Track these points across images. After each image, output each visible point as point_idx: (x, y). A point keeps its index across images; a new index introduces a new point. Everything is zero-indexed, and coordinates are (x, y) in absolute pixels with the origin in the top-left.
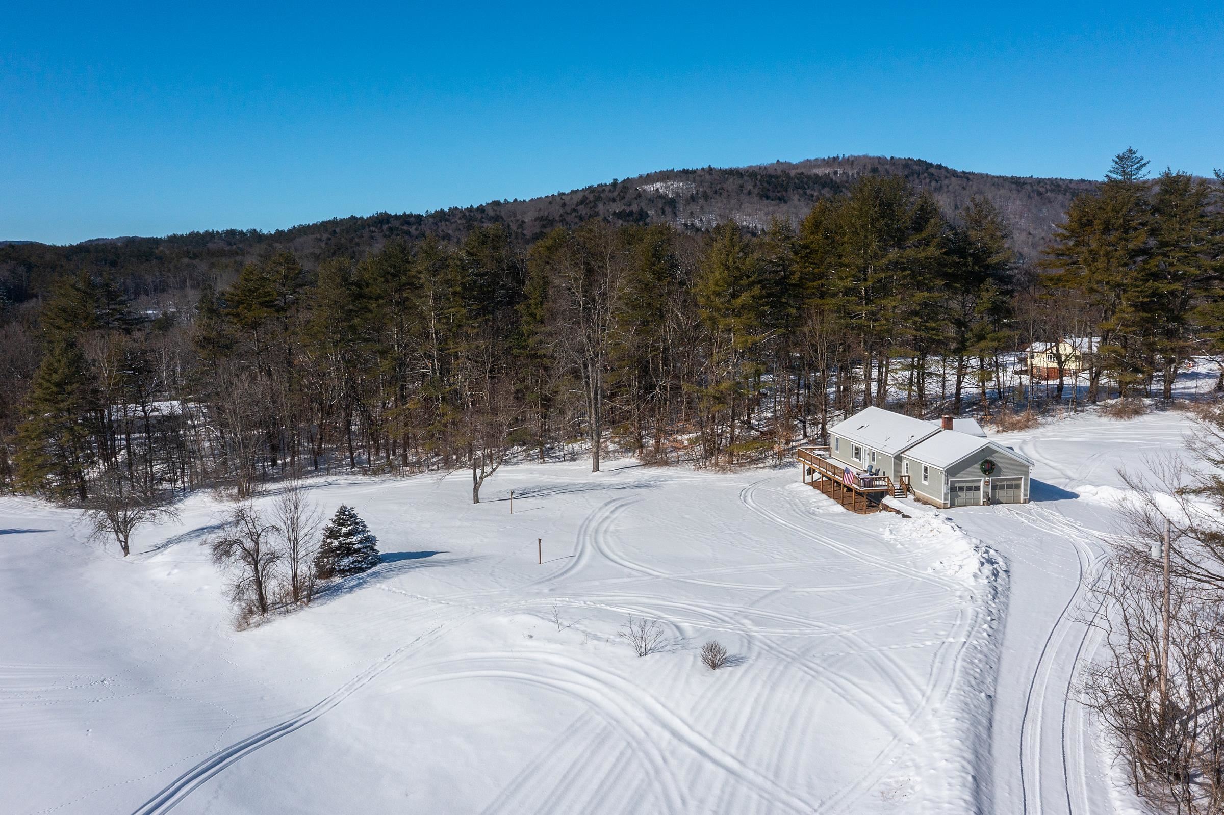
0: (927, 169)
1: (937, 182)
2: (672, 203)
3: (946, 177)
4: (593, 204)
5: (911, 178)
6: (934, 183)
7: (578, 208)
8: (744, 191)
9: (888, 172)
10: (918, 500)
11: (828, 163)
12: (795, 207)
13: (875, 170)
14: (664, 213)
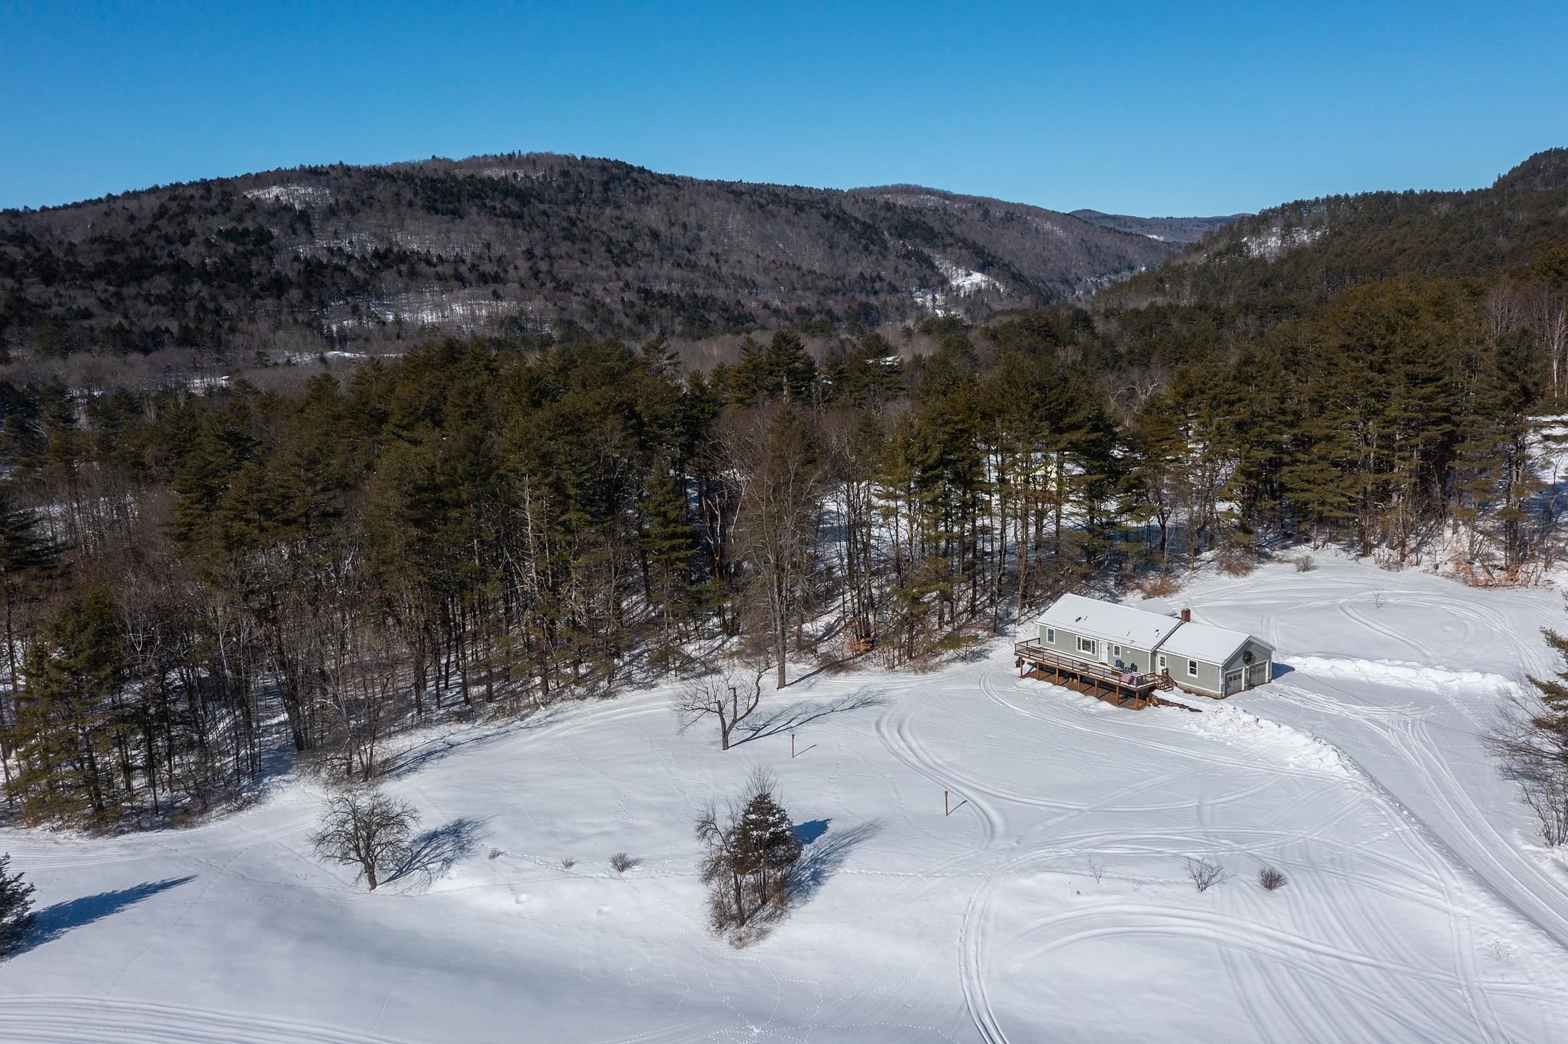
0: (628, 173)
1: (643, 190)
2: (304, 217)
3: (653, 185)
4: (181, 218)
5: (612, 186)
6: (640, 192)
7: (159, 223)
8: (403, 202)
9: (582, 176)
10: (1188, 691)
11: (502, 161)
12: (475, 224)
13: (565, 174)
14: (295, 232)
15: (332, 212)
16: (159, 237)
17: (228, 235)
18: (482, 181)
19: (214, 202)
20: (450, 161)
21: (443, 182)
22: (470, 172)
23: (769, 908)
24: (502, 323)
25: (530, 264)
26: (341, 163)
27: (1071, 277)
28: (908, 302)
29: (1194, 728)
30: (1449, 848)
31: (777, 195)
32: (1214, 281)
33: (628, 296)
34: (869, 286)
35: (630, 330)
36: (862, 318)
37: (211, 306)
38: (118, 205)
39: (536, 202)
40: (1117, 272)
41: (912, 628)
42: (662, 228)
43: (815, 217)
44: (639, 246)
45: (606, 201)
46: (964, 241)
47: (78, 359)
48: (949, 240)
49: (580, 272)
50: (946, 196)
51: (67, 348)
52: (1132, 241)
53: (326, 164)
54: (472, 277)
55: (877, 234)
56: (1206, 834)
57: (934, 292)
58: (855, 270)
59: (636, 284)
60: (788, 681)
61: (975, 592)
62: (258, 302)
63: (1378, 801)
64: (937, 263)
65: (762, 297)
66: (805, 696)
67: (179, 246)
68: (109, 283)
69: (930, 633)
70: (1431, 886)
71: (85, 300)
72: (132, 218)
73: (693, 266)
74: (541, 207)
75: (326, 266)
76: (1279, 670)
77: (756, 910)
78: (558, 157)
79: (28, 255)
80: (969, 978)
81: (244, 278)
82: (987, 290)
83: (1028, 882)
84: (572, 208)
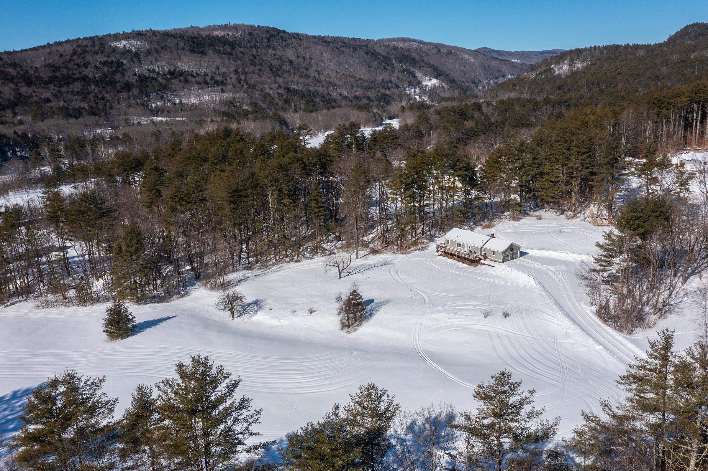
0: (278, 33)
1: (285, 41)
2: (136, 55)
3: (290, 39)
4: (83, 56)
5: (271, 39)
6: (284, 42)
7: (73, 58)
8: (180, 48)
9: (258, 35)
10: (492, 261)
11: (222, 28)
12: (212, 58)
13: (250, 34)
14: (133, 62)
15: (149, 53)
16: (74, 64)
17: (105, 63)
18: (214, 37)
19: (97, 48)
20: (199, 28)
21: (197, 38)
22: (208, 33)
23: (357, 323)
24: (226, 104)
25: (236, 76)
26: (151, 29)
27: (476, 80)
28: (403, 93)
29: (492, 272)
30: (561, 307)
31: (345, 43)
32: (538, 86)
33: (280, 91)
34: (386, 85)
35: (282, 107)
36: (383, 100)
37: (100, 96)
38: (54, 49)
39: (238, 47)
40: (497, 78)
41: (401, 239)
42: (294, 59)
43: (362, 53)
44: (284, 67)
45: (269, 47)
46: (429, 64)
47: (49, 122)
48: (422, 64)
49: (258, 80)
50: (421, 42)
51: (43, 117)
52: (504, 64)
53: (144, 29)
54: (212, 83)
55: (389, 61)
56: (490, 303)
57: (415, 88)
58: (380, 78)
59: (283, 85)
60: (359, 257)
61: (423, 227)
62: (120, 94)
63: (544, 293)
64: (416, 74)
65: (338, 90)
66: (365, 262)
67: (83, 68)
68: (55, 86)
69: (408, 241)
70: (553, 317)
71: (46, 94)
72: (61, 55)
73: (308, 77)
74: (241, 50)
75: (148, 78)
76: (523, 254)
77: (353, 324)
78: (247, 26)
79: (18, 73)
80: (416, 341)
81: (113, 83)
82: (439, 87)
83: (434, 316)
84: (254, 50)
